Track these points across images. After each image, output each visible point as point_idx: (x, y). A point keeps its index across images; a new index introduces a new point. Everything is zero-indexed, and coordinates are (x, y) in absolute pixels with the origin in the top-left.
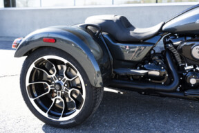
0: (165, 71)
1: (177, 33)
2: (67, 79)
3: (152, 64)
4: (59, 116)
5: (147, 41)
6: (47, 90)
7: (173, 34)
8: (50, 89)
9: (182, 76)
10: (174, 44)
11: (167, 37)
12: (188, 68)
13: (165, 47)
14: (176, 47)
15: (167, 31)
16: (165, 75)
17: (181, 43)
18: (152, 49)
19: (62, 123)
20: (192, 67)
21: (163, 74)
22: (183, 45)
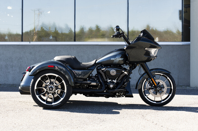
0: (99, 83)
1: (103, 64)
2: (55, 85)
3: (93, 80)
4: (52, 103)
5: (89, 69)
6: (44, 91)
7: (101, 65)
8: (45, 91)
9: (106, 85)
10: (102, 69)
11: (99, 67)
12: (109, 81)
13: (97, 72)
14: (103, 71)
15: (98, 63)
16: (98, 85)
17: (105, 69)
18: (91, 73)
19: (54, 106)
20: (111, 80)
21: (98, 84)
22: (106, 70)
